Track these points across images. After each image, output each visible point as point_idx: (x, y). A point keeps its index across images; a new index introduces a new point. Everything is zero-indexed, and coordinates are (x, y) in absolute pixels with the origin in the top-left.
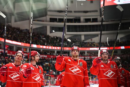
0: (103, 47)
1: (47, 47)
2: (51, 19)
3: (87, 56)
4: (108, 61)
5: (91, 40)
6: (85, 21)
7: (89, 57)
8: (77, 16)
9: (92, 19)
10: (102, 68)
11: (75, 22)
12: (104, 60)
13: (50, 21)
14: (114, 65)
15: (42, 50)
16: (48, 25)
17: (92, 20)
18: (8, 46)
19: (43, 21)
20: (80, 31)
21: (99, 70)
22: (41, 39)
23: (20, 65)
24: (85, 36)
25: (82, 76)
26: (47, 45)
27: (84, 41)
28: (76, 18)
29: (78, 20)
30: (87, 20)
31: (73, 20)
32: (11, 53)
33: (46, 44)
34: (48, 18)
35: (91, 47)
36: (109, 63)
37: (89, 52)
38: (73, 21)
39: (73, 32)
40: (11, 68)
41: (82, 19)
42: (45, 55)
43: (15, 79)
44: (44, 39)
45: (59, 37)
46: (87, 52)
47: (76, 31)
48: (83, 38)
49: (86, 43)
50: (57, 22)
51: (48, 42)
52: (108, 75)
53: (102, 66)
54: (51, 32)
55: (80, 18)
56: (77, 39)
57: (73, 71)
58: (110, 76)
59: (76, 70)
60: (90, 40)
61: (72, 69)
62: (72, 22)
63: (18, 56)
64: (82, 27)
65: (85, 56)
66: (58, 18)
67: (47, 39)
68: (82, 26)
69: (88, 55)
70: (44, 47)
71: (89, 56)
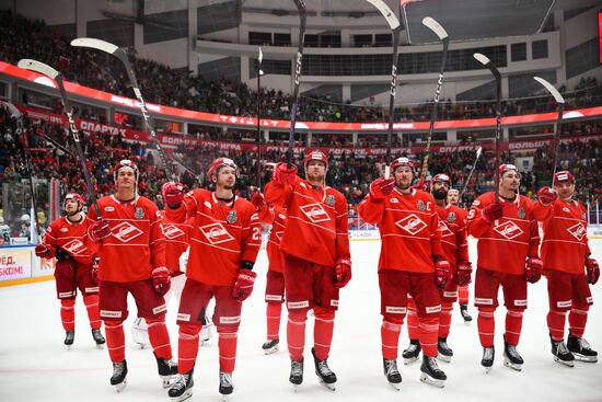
0: (404, 122)
1: (242, 121)
2: (251, 34)
3: (358, 147)
4: (411, 191)
5: (372, 99)
6: (353, 43)
7: (363, 151)
8: (329, 27)
9: (377, 36)
10: (393, 205)
11: (325, 46)
12: (400, 187)
13: (251, 43)
14: (429, 203)
15: (225, 129)
16: (246, 53)
17: (376, 40)
18: (126, 117)
19: (230, 42)
20: (337, 74)
21: (385, 212)
22: (224, 97)
23: (134, 199)
24: (354, 86)
25: (332, 231)
26: (239, 115)
27: (349, 102)
28: (328, 32)
29: (333, 39)
30: (361, 40)
31: (320, 38)
32: (136, 136)
33: (237, 112)
34: (244, 31)
35: (370, 120)
36: (413, 194)
37: (364, 135)
38: (320, 43)
39: (318, 74)
40: (110, 209)
41: (346, 36)
42: (236, 143)
43: (125, 239)
44: (233, 95)
45: (277, 91)
46: (359, 136)
47: (328, 74)
48: (347, 94)
49: (354, 110)
50: (271, 45)
51: (244, 104)
52: (406, 228)
53: (395, 201)
54: (253, 74)
55: (340, 32)
56: (328, 97)
57: (308, 214)
58: (413, 231)
59: (317, 213)
60: (367, 100)
61: (308, 210)
62: (316, 46)
63: (123, 174)
64: (344, 61)
65: (351, 147)
66: (273, 31)
67: (241, 96)
68: (344, 56)
69: (361, 144)
70: (233, 120)
71: (364, 147)
